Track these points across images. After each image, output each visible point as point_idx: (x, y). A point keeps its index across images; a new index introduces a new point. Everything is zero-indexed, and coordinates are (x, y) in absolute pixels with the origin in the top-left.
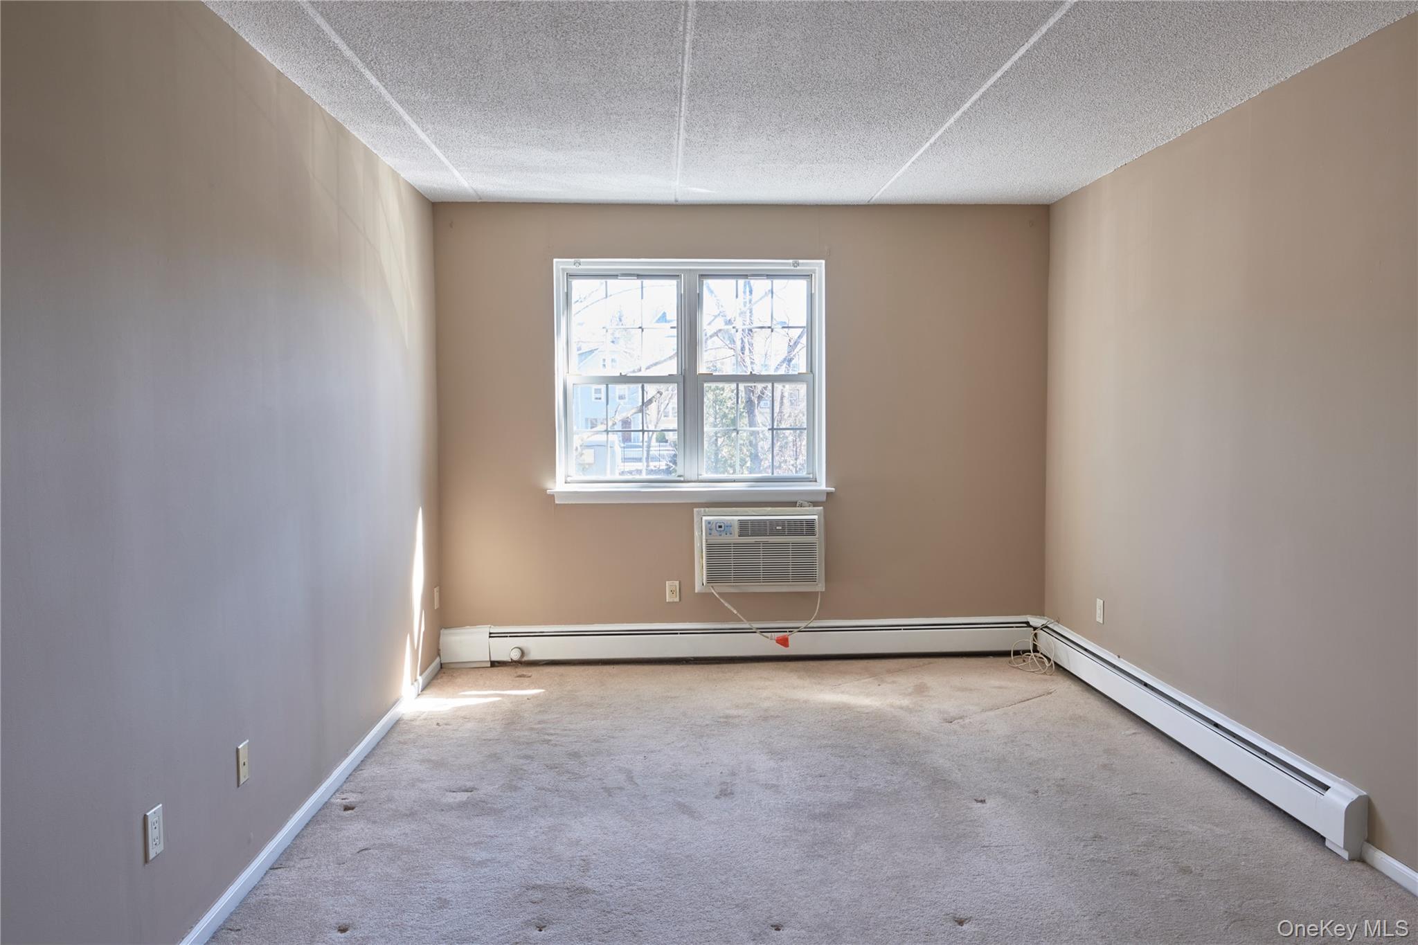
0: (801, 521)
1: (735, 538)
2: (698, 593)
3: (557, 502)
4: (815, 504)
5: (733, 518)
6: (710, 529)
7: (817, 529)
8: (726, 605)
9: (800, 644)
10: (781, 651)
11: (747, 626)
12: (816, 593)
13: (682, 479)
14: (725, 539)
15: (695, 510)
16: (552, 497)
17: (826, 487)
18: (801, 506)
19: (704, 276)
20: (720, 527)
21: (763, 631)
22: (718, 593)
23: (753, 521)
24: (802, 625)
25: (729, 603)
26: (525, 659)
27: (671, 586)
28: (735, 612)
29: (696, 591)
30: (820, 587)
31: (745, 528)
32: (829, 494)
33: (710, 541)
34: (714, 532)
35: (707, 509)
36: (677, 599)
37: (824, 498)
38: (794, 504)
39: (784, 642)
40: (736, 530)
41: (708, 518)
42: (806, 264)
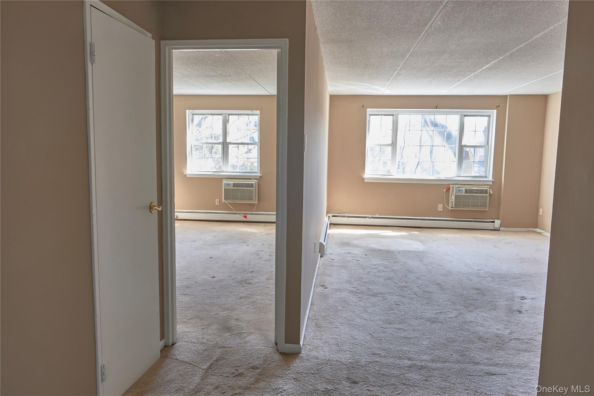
0: (250, 183)
1: (232, 188)
2: (223, 203)
3: (187, 176)
4: (256, 179)
5: (232, 182)
6: (225, 185)
7: (254, 186)
8: (230, 206)
9: (250, 218)
10: (244, 219)
11: (235, 212)
12: (255, 204)
13: (222, 171)
14: (229, 188)
15: (223, 180)
16: (186, 175)
17: (259, 175)
18: (252, 180)
19: (229, 115)
20: (228, 184)
21: (240, 214)
22: (228, 203)
23: (237, 183)
24: (250, 213)
25: (231, 205)
26: (178, 218)
27: (217, 200)
28: (232, 208)
30: (256, 202)
31: (234, 185)
32: (260, 177)
33: (225, 188)
35: (226, 180)
36: (219, 204)
37: (259, 178)
38: (250, 179)
39: (245, 217)
40: (232, 185)
41: (225, 182)
42: (255, 112)
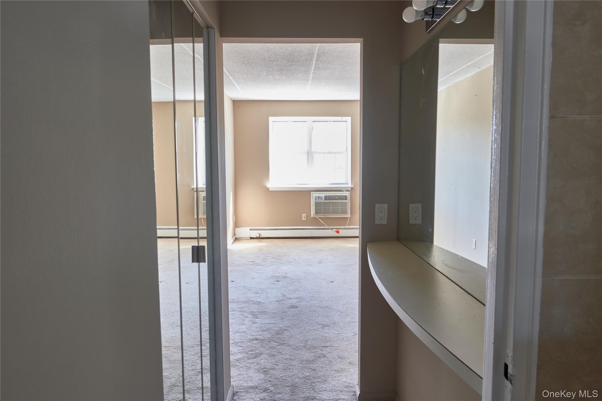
0: (343, 196)
1: (323, 201)
2: (312, 218)
3: (270, 190)
4: (347, 191)
5: (323, 195)
6: (316, 198)
7: (348, 198)
8: (321, 221)
9: (342, 233)
10: (337, 235)
11: (327, 227)
12: (348, 217)
14: (320, 201)
15: (311, 192)
16: (268, 189)
17: (351, 185)
18: (343, 191)
19: (314, 122)
20: (319, 197)
21: (332, 229)
22: (318, 217)
23: (328, 196)
24: (343, 227)
25: (321, 220)
26: (261, 237)
27: (304, 215)
28: (323, 223)
29: (312, 217)
30: (349, 216)
31: (326, 198)
32: (352, 188)
33: (316, 202)
34: (317, 199)
35: (315, 192)
36: (306, 219)
37: (350, 189)
38: (341, 191)
39: (338, 232)
40: (324, 198)
41: (314, 195)
42: (345, 118)
